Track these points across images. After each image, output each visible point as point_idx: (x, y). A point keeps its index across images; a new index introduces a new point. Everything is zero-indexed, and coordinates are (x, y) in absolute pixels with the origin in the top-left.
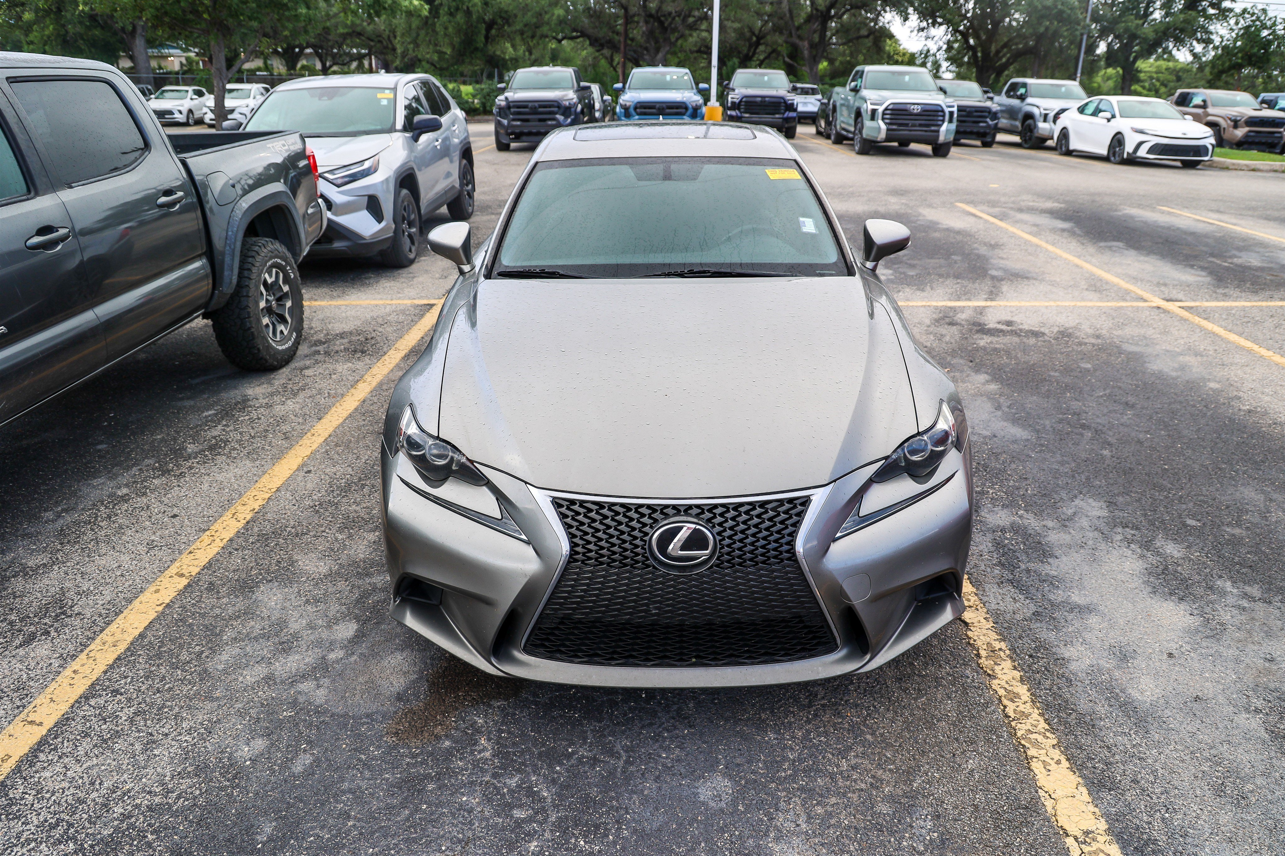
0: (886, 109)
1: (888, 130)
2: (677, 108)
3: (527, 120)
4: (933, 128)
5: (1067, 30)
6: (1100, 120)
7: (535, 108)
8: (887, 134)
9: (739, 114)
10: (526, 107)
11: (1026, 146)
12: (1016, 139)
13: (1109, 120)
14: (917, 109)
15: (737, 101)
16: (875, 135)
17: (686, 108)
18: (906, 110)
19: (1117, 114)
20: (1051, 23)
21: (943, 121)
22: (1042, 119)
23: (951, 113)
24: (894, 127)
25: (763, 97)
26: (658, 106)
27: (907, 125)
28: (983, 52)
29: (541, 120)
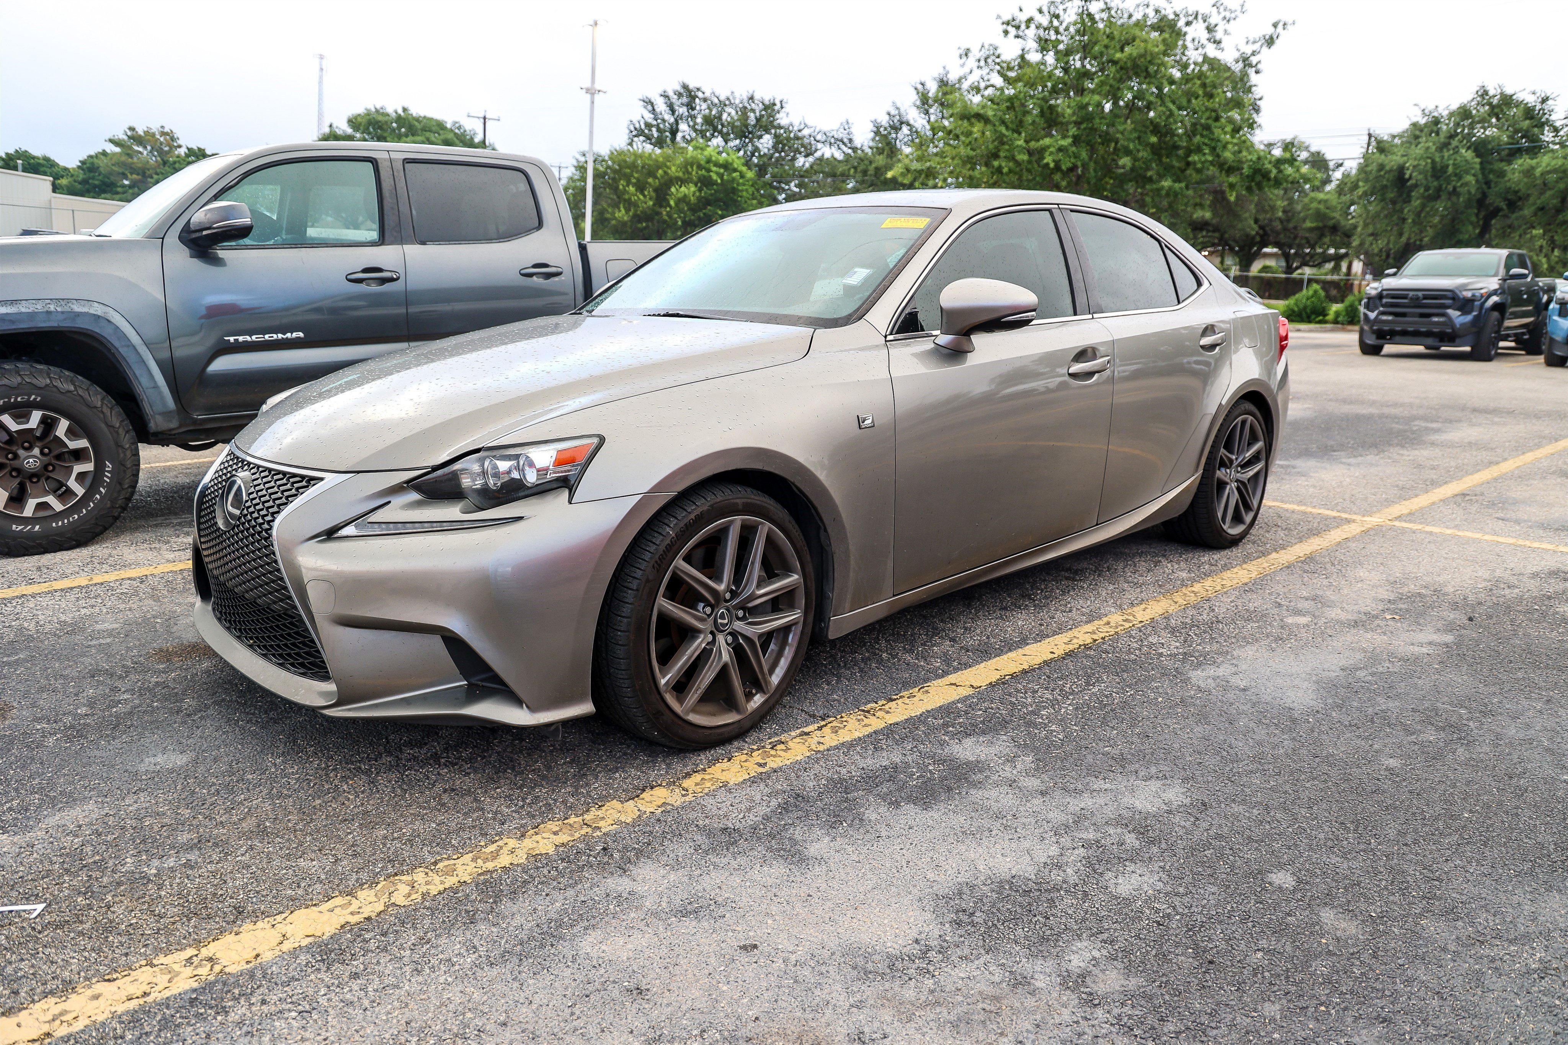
3: (1404, 315)
7: (1418, 298)
10: (1404, 297)
29: (1422, 315)
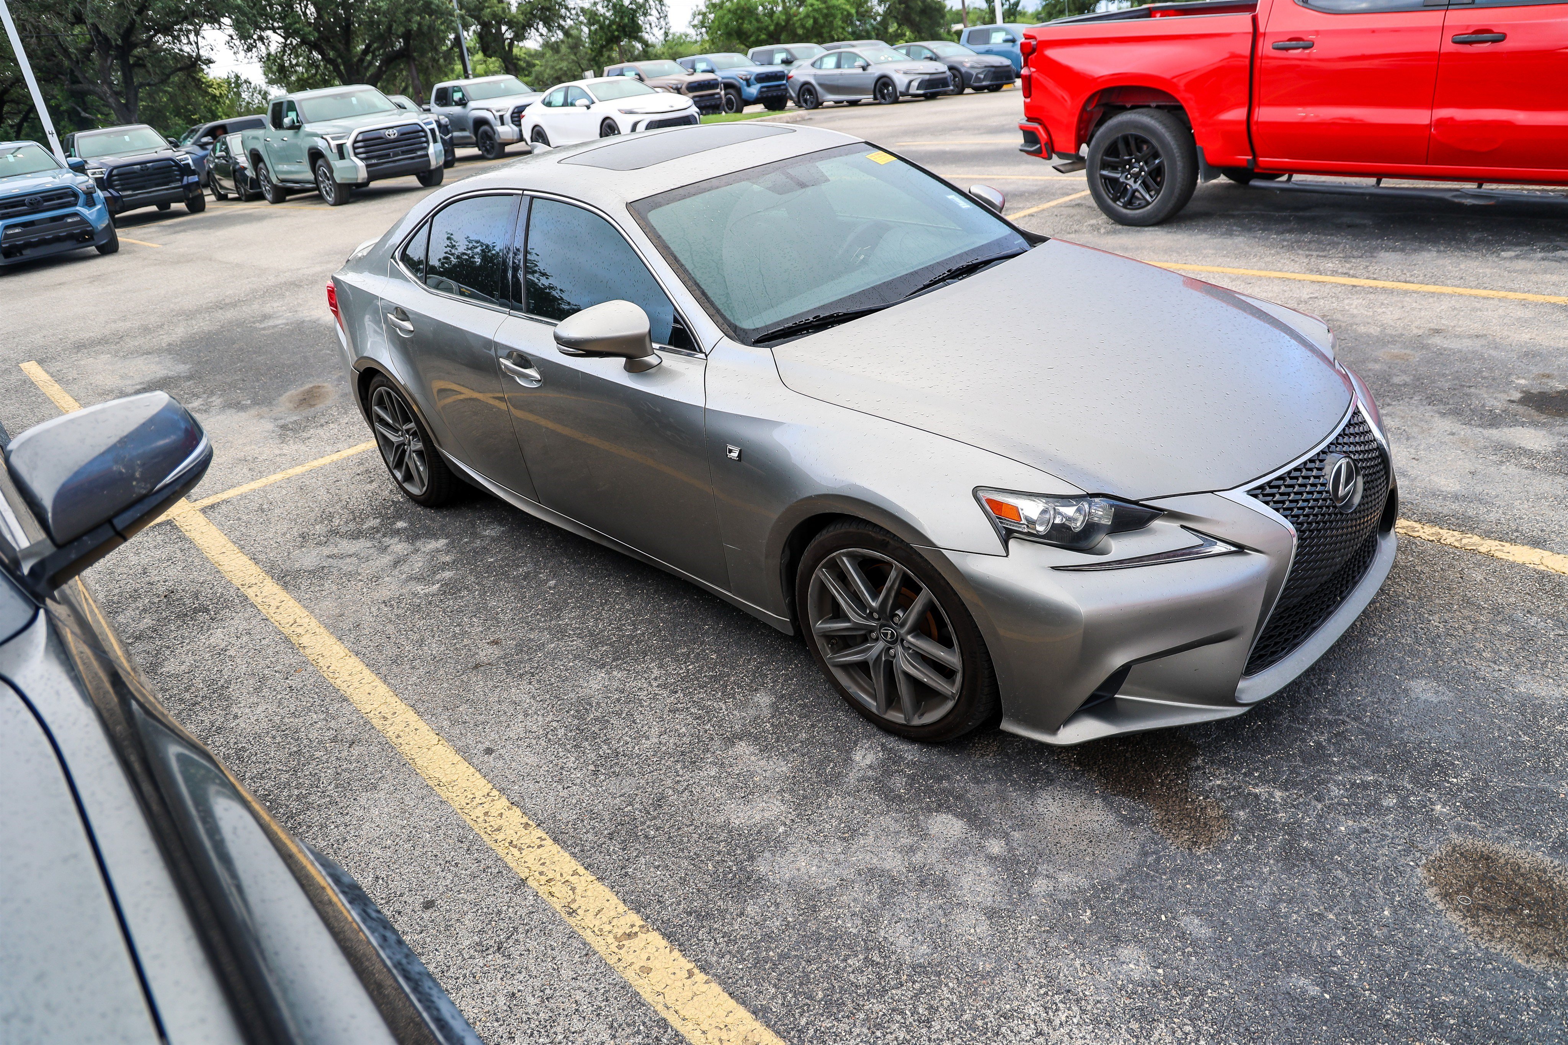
0: (355, 142)
1: (367, 166)
2: (60, 197)
4: (419, 153)
5: (442, 23)
6: (578, 110)
8: (368, 172)
9: (117, 194)
11: (489, 156)
12: (475, 151)
13: (588, 107)
14: (393, 134)
15: (105, 177)
16: (354, 176)
17: (75, 195)
18: (381, 138)
19: (595, 100)
20: (423, 18)
21: (427, 142)
22: (499, 122)
23: (432, 130)
24: (373, 161)
25: (142, 164)
26: (27, 199)
27: (388, 155)
28: (344, 64)
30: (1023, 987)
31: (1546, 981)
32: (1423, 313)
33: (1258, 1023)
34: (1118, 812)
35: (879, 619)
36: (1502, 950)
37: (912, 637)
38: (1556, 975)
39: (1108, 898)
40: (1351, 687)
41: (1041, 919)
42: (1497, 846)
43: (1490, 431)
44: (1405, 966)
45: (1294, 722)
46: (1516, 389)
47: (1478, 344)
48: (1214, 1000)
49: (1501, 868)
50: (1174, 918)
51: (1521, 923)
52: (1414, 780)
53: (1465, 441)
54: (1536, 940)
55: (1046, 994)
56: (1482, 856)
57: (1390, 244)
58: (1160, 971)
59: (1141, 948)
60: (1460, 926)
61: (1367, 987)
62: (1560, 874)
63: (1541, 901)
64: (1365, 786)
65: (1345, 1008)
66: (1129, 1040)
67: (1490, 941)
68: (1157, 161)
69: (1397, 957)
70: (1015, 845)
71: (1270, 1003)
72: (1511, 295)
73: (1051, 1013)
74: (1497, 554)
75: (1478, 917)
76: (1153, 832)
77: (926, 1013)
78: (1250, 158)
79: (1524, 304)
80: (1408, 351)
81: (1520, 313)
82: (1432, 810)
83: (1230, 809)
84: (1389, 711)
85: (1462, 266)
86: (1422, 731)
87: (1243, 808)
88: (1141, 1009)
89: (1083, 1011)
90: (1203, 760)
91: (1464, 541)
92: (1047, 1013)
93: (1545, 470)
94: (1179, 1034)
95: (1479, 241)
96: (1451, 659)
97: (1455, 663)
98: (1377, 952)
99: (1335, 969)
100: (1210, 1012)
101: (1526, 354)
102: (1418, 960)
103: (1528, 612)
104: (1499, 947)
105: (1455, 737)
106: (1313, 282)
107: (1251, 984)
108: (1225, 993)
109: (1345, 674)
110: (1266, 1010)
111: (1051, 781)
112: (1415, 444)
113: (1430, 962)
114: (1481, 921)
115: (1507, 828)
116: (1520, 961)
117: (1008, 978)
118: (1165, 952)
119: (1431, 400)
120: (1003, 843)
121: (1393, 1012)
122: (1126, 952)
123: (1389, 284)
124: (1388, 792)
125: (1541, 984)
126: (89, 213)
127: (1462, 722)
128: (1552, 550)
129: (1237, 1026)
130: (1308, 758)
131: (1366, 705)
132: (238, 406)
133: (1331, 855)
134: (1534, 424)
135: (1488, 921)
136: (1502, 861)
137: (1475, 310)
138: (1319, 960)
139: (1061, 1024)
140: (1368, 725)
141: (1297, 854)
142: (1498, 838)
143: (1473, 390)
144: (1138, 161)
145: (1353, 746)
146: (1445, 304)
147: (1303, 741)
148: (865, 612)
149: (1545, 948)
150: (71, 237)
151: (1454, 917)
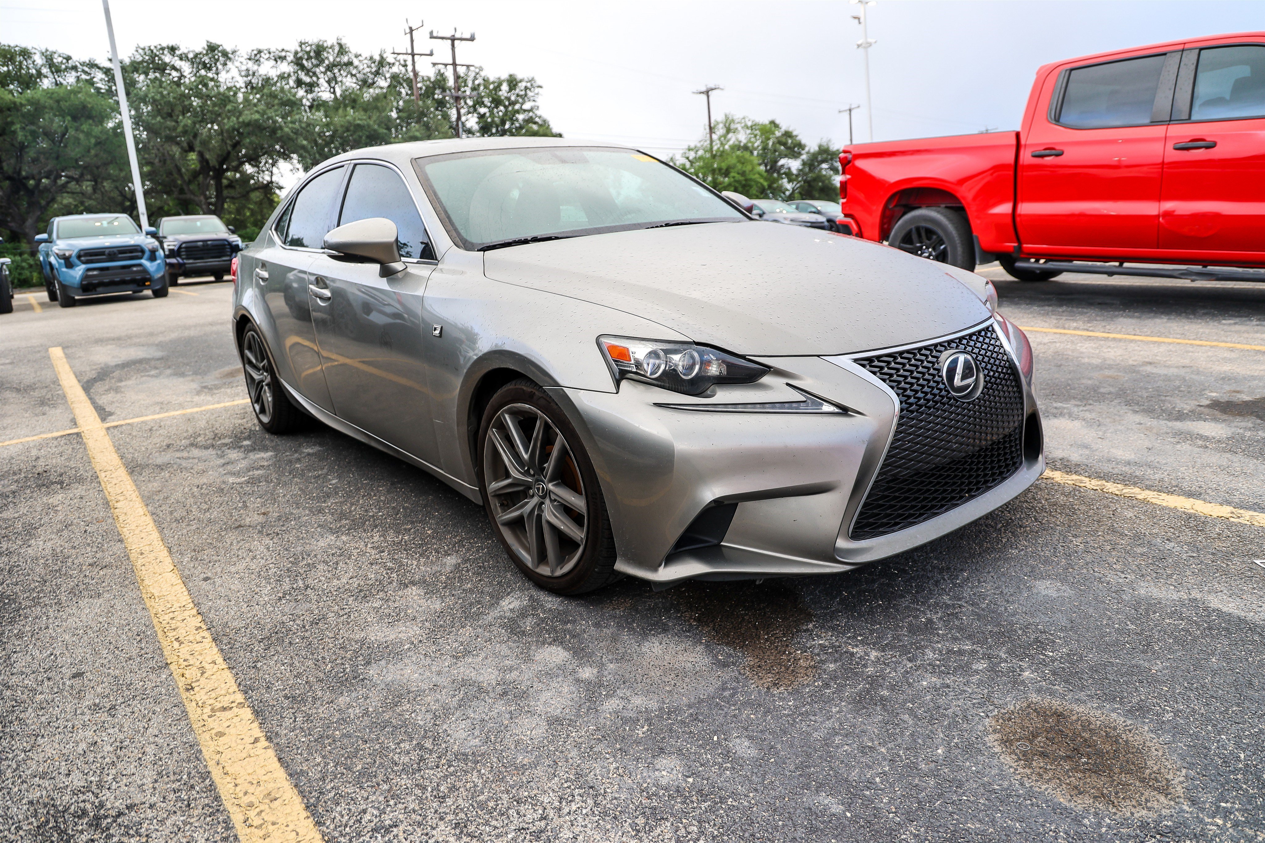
2: (131, 251)
9: (181, 261)
15: (176, 248)
17: (142, 251)
25: (204, 241)
26: (107, 251)
30: (550, 780)
31: (1083, 818)
32: (1142, 353)
33: (767, 830)
34: (716, 656)
35: (533, 476)
36: (1046, 789)
37: (553, 485)
38: (1096, 814)
39: (669, 719)
40: (979, 582)
41: (598, 729)
42: (1075, 707)
43: (1175, 423)
44: (940, 796)
45: (913, 603)
46: (1207, 398)
47: (1182, 372)
48: (731, 808)
49: (1071, 724)
50: (726, 740)
51: (1075, 769)
52: (1009, 652)
53: (1150, 429)
54: (1085, 783)
55: (569, 787)
56: (1055, 713)
57: (1130, 314)
58: (690, 780)
59: (681, 760)
60: (1011, 767)
61: (894, 810)
62: (1130, 731)
63: (1102, 752)
64: (961, 652)
65: (863, 826)
66: (629, 832)
67: (1037, 781)
68: (942, 247)
69: (936, 788)
70: (606, 673)
71: (787, 815)
72: (1223, 345)
73: (564, 803)
74: (1154, 501)
75: (1033, 760)
76: (740, 673)
77: (446, 791)
78: (1016, 244)
79: (1232, 350)
80: (1120, 374)
81: (1227, 355)
82: (1020, 675)
83: (822, 662)
84: (1008, 601)
85: (1186, 328)
86: (1032, 616)
87: (836, 661)
88: (655, 808)
89: (596, 804)
90: (814, 625)
91: (1124, 491)
92: (560, 803)
93: (1216, 449)
94: (682, 832)
95: (1205, 314)
96: (1081, 568)
97: (1085, 571)
98: (917, 781)
99: (868, 793)
100: (722, 817)
101: (1223, 379)
102: (955, 792)
103: (1168, 540)
104: (1043, 787)
105: (1064, 622)
106: (1055, 333)
107: (776, 798)
108: (746, 804)
109: (978, 573)
110: (780, 820)
111: (665, 630)
112: (1104, 429)
113: (968, 794)
114: (1034, 763)
115: (1089, 693)
116: (1062, 800)
117: (539, 772)
118: (702, 765)
119: (1128, 403)
120: (595, 671)
121: (911, 833)
122: (663, 762)
123: (1119, 336)
124: (982, 659)
125: (1077, 821)
126: (150, 266)
127: (1075, 612)
128: (1204, 500)
129: (744, 831)
130: (913, 630)
131: (987, 596)
132: (183, 375)
133: (905, 701)
134: (1215, 419)
135: (1042, 764)
136: (1074, 718)
137: (1188, 352)
138: (854, 784)
139: (569, 813)
140: (983, 610)
141: (871, 700)
142: (1078, 700)
143: (1168, 398)
144: (927, 248)
145: (962, 623)
146: (1163, 349)
147: (915, 617)
148: (523, 468)
149: (1092, 791)
150: (133, 281)
151: (1008, 760)
